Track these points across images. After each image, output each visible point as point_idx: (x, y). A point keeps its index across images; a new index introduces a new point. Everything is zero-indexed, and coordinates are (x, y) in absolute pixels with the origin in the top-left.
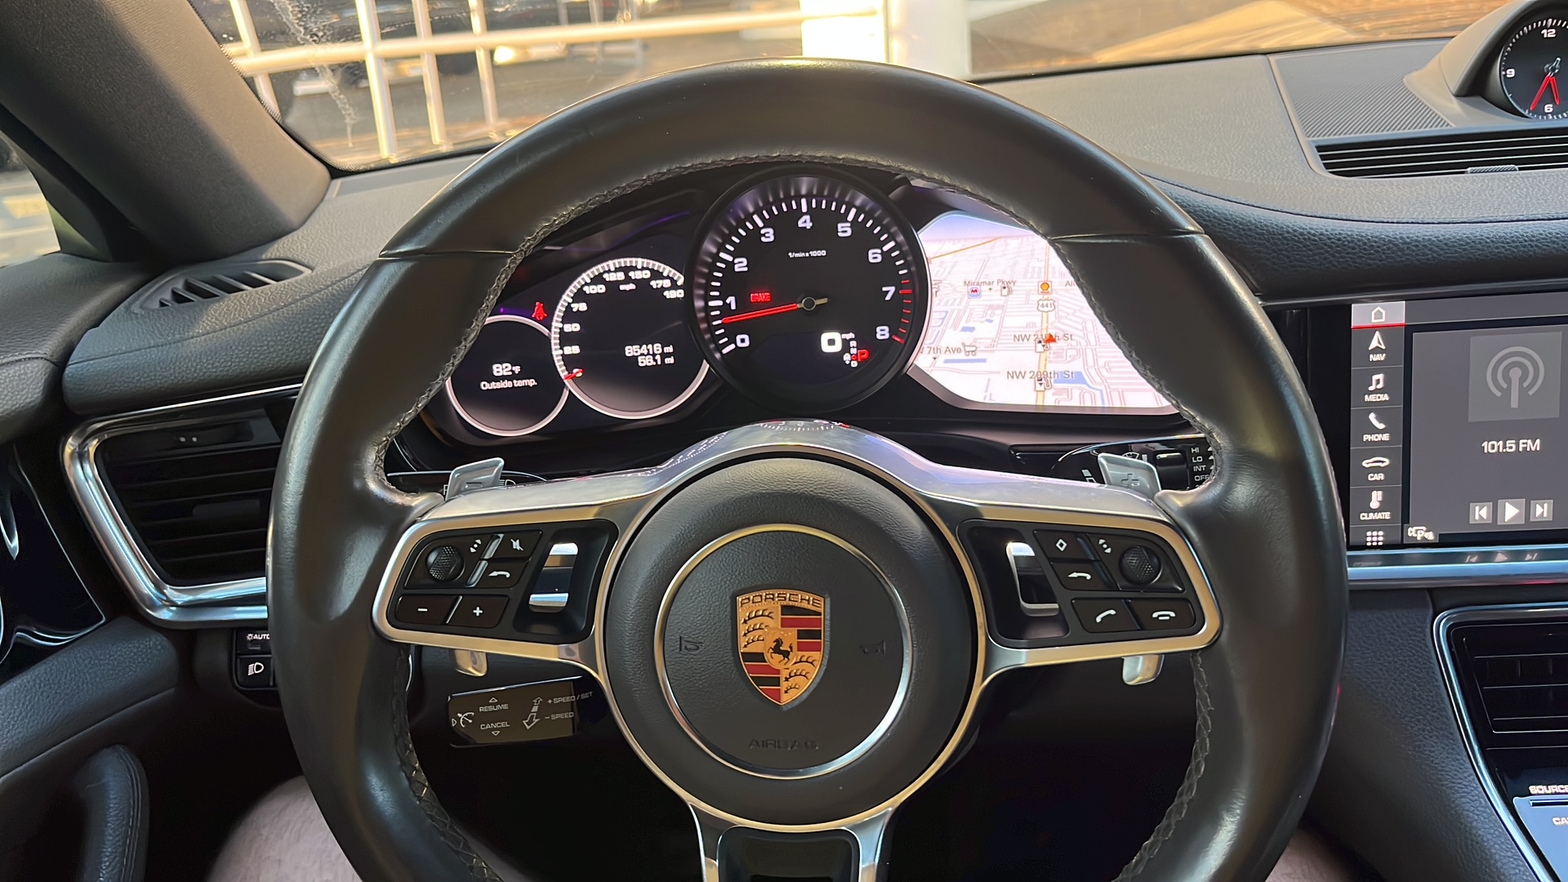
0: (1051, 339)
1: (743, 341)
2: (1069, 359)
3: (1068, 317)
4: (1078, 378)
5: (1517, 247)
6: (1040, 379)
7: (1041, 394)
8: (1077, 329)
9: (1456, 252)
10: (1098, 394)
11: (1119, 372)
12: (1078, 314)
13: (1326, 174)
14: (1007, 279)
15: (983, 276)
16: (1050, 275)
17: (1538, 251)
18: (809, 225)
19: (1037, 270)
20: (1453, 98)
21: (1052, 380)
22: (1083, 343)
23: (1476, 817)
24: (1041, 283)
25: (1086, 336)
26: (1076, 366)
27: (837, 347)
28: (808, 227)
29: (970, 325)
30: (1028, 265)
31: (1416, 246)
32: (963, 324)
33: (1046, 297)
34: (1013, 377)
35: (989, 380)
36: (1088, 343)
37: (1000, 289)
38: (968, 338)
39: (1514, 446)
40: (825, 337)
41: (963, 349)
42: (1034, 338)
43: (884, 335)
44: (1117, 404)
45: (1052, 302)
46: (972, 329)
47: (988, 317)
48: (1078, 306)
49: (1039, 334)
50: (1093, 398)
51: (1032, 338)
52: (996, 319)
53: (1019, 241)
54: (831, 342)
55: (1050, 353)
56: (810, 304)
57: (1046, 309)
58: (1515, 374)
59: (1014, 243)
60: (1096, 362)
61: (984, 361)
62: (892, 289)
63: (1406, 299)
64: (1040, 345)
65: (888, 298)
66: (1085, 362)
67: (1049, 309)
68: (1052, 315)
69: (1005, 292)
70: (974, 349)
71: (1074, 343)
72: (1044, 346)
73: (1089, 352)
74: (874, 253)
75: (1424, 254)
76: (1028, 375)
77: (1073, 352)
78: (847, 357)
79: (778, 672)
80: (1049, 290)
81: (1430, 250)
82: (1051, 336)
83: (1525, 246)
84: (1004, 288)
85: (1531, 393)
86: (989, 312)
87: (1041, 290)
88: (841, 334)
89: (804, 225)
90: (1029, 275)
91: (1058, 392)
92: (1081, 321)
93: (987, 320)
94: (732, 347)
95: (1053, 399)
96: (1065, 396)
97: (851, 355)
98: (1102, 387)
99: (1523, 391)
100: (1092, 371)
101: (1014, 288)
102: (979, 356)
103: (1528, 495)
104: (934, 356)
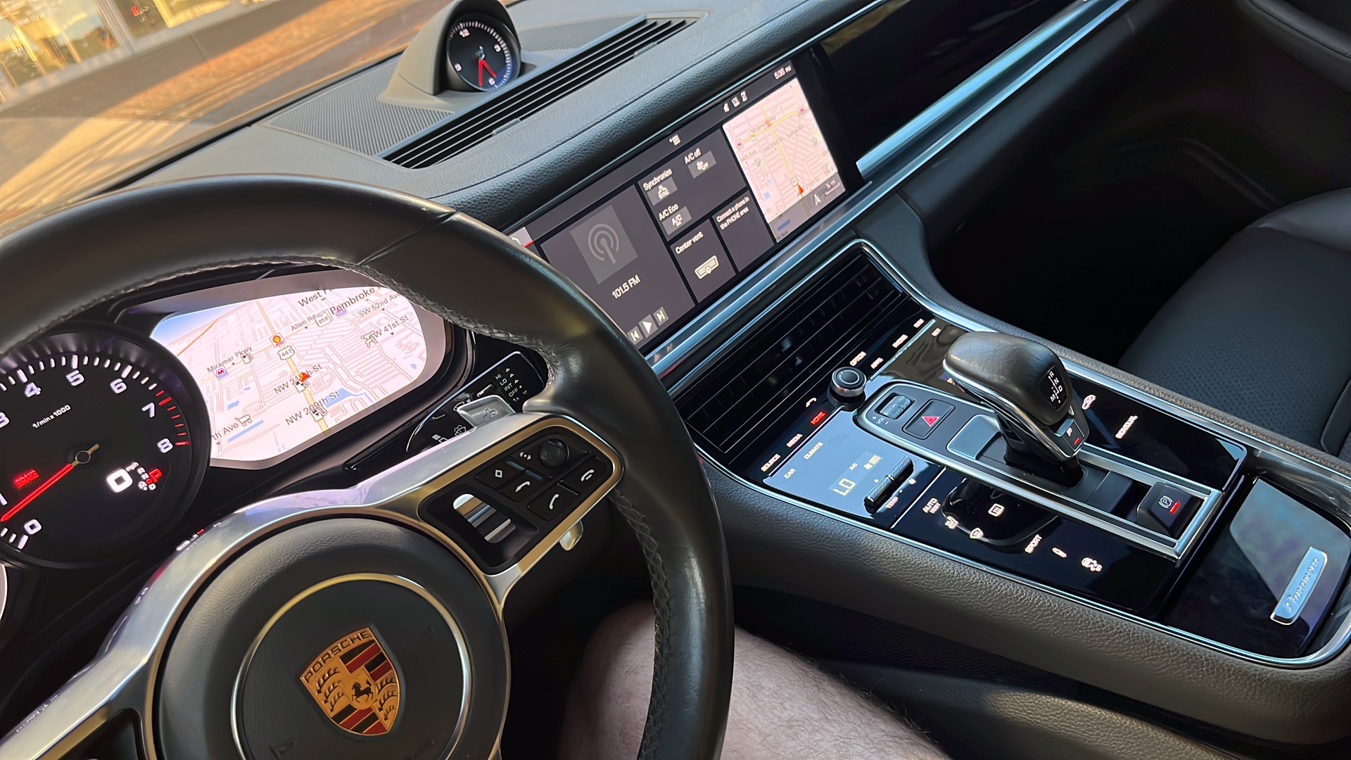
0: (305, 376)
1: (32, 527)
2: (327, 384)
3: (309, 353)
4: (342, 394)
5: (569, 161)
6: (315, 410)
7: (322, 422)
8: (321, 358)
9: (541, 179)
10: (363, 397)
11: (369, 374)
12: (315, 347)
13: (410, 170)
14: (242, 349)
15: (221, 357)
16: (276, 328)
17: (581, 158)
18: (38, 391)
19: (262, 330)
20: (434, 97)
21: (324, 406)
22: (331, 366)
23: (754, 502)
24: (272, 339)
25: (330, 360)
26: (336, 386)
27: (128, 482)
28: (38, 393)
29: (233, 401)
30: (253, 330)
31: (519, 185)
32: (227, 403)
33: (282, 346)
34: (293, 422)
35: (275, 435)
36: (334, 363)
37: (241, 359)
38: (238, 412)
39: (627, 286)
40: (111, 480)
41: (238, 423)
42: (292, 382)
43: (168, 447)
44: (382, 397)
45: (289, 348)
46: (237, 403)
47: (245, 387)
48: (311, 340)
49: (294, 377)
50: (362, 401)
51: (290, 383)
52: (252, 385)
53: (235, 314)
54: (119, 481)
55: (311, 388)
56: (83, 457)
57: (287, 356)
58: (603, 242)
59: (232, 319)
60: (349, 375)
61: (262, 422)
62: (152, 406)
63: (524, 225)
64: (299, 385)
65: (152, 414)
66: (341, 379)
67: (290, 354)
68: (295, 358)
69: (247, 360)
70: (248, 417)
71: (324, 370)
72: (302, 385)
73: (339, 370)
74: (116, 385)
75: (526, 189)
76: (303, 414)
77: (329, 377)
78: (142, 485)
79: (370, 709)
80: (282, 340)
81: (527, 184)
82: (304, 374)
83: (573, 159)
84: (244, 357)
85: (617, 250)
86: (243, 382)
87: (275, 344)
88: (124, 469)
89: (33, 393)
90: (259, 337)
91: (334, 413)
92: (320, 350)
93: (245, 389)
94: (25, 538)
95: (334, 420)
96: (341, 413)
97: (145, 481)
98: (364, 391)
99: (613, 250)
100: (350, 383)
101: (252, 353)
102: (255, 421)
103: (650, 311)
104: (217, 441)
